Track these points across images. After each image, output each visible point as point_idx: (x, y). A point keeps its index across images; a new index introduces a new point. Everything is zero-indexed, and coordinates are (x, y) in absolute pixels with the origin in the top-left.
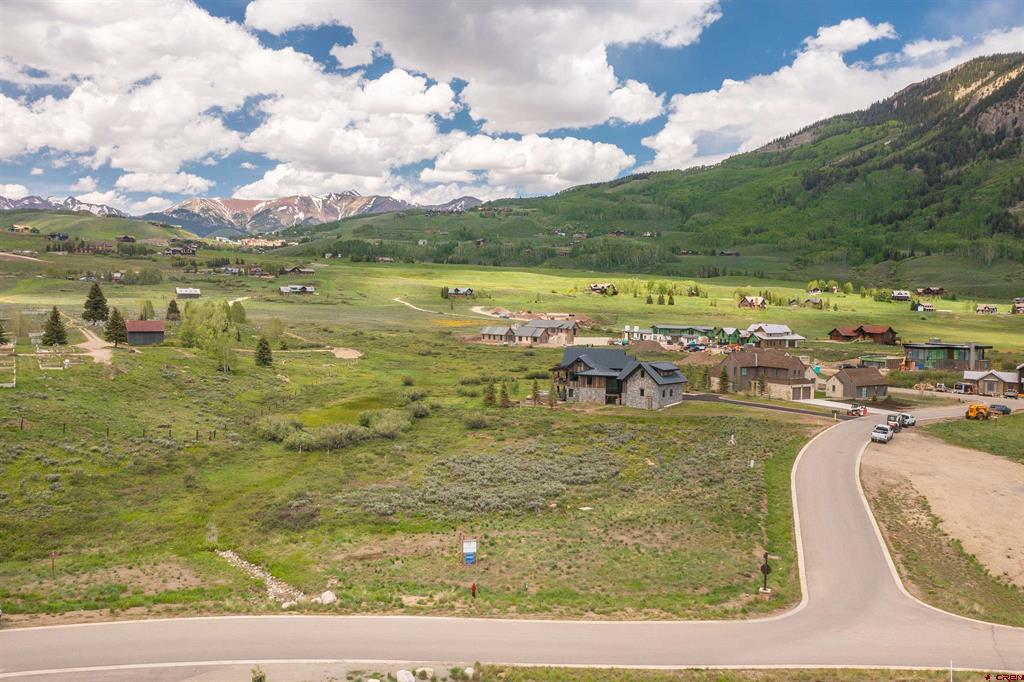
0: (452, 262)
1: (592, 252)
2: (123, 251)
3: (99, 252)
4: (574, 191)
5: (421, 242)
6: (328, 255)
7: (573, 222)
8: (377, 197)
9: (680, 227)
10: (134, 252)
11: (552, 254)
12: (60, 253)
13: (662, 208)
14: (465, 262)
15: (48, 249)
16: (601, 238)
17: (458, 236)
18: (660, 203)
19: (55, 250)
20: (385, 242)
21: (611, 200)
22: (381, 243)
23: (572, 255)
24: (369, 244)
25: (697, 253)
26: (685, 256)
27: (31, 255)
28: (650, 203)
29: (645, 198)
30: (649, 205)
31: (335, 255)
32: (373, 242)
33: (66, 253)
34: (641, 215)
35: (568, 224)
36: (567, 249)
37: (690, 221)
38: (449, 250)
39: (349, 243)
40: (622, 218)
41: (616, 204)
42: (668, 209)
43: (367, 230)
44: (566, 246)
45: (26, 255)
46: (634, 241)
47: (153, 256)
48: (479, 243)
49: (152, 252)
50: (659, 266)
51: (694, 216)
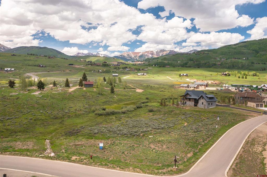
0: (186, 67)
1: (227, 64)
2: (103, 65)
3: (98, 65)
4: (223, 47)
5: (179, 62)
6: (153, 66)
7: (222, 55)
8: (170, 50)
9: (255, 57)
10: (106, 65)
11: (215, 65)
12: (89, 66)
13: (249, 51)
14: (190, 67)
15: (87, 65)
16: (230, 60)
17: (189, 60)
18: (249, 49)
19: (88, 65)
20: (169, 62)
21: (234, 49)
22: (168, 62)
23: (221, 65)
24: (165, 63)
25: (260, 64)
26: (256, 65)
27: (83, 66)
28: (246, 50)
29: (245, 48)
30: (245, 50)
31: (155, 65)
32: (166, 62)
33: (90, 66)
34: (243, 53)
35: (221, 56)
36: (220, 63)
37: (258, 54)
38: (186, 64)
39: (160, 62)
40: (237, 54)
41: (235, 50)
42: (251, 51)
43: (165, 59)
44: (219, 62)
45: (82, 66)
46: (240, 61)
47: (110, 66)
48: (194, 62)
49: (110, 65)
50: (247, 68)
51: (260, 53)
